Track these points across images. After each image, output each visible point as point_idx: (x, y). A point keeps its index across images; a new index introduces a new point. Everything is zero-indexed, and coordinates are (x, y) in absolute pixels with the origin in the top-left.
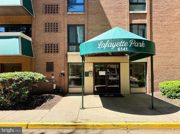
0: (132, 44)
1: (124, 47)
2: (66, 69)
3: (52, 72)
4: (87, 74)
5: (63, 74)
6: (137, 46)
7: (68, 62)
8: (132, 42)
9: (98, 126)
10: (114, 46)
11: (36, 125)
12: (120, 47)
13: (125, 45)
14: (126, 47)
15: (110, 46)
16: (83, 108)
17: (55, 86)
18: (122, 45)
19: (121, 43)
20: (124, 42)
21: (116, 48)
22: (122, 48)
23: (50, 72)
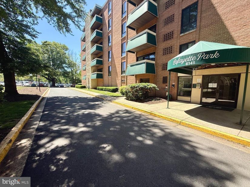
0: (200, 58)
1: (192, 61)
2: (176, 82)
3: (166, 84)
4: (195, 86)
5: (174, 85)
6: (207, 58)
7: (178, 76)
8: (200, 56)
9: (161, 116)
10: (183, 62)
11: (135, 108)
12: (188, 62)
13: (192, 60)
14: (193, 61)
15: (181, 62)
16: (168, 108)
17: (167, 93)
18: (190, 60)
19: (189, 58)
20: (192, 57)
21: (185, 63)
22: (189, 62)
23: (165, 84)
